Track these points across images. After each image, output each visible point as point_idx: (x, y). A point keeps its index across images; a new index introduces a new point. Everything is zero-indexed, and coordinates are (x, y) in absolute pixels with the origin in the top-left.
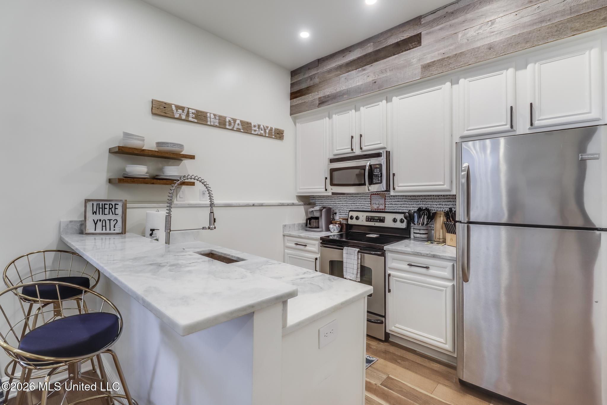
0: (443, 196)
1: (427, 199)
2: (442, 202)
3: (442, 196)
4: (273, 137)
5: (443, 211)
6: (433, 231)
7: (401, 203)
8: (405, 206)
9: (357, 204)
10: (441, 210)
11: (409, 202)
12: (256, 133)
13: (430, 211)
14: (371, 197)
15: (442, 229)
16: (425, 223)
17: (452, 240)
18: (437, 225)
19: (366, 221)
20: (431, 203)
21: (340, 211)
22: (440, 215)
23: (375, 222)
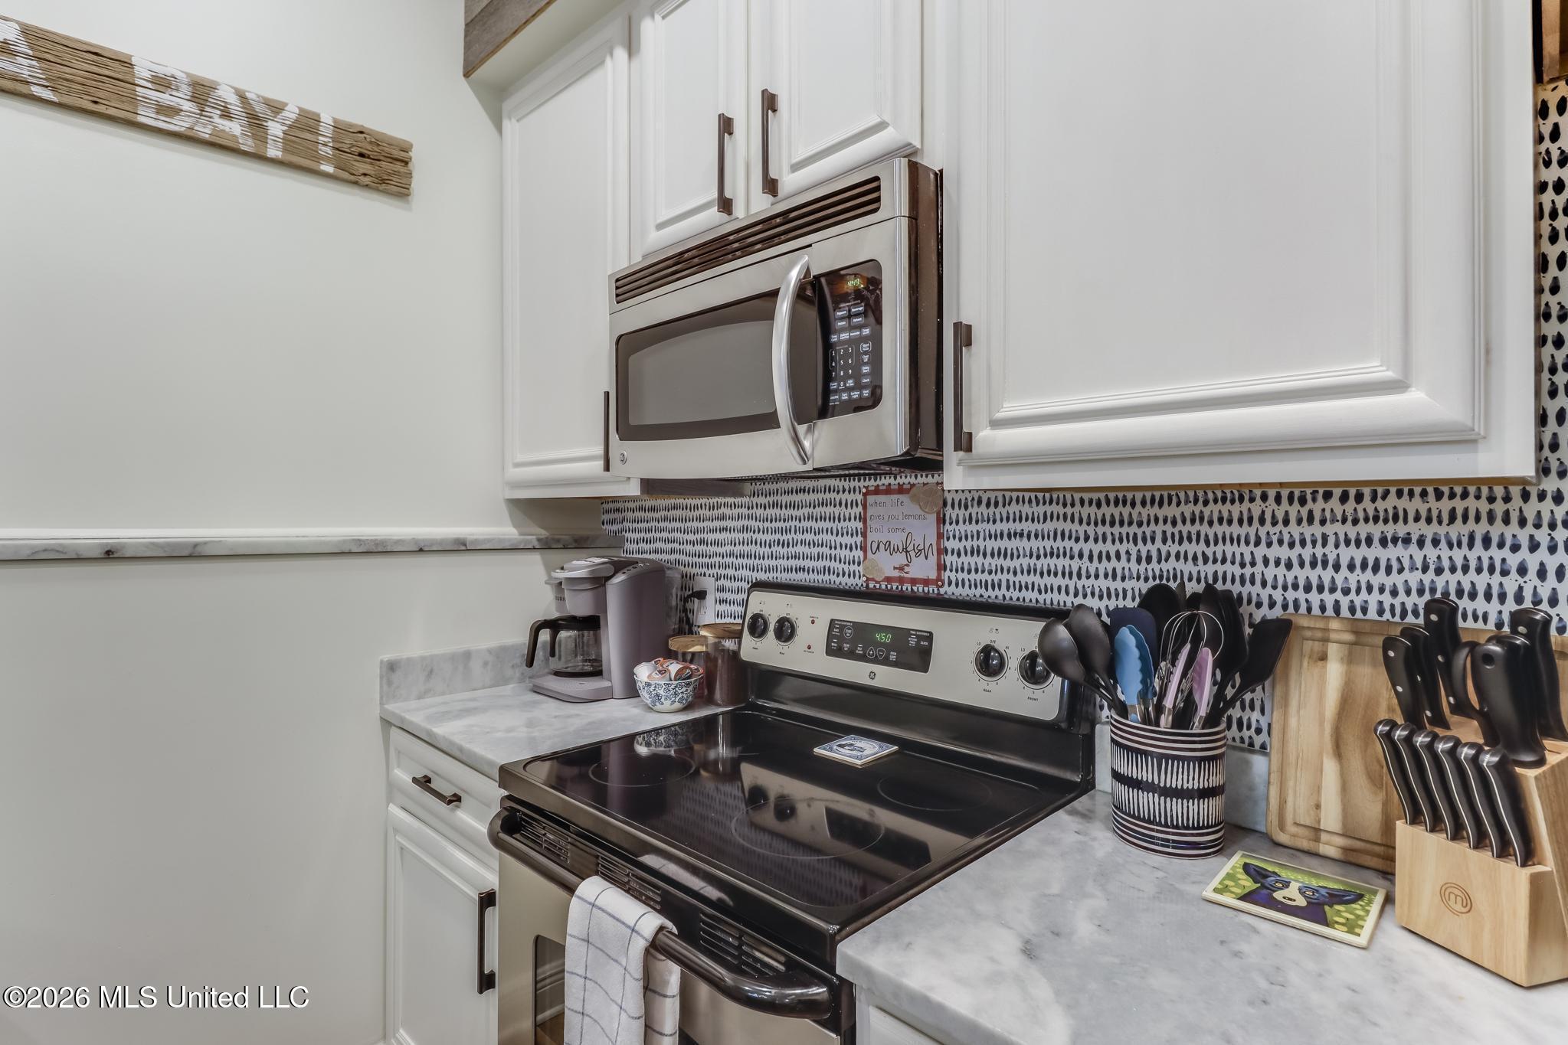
0: (1344, 498)
1: (1211, 523)
2: (1331, 540)
3: (1337, 492)
4: (329, 169)
5: (1345, 612)
6: (1259, 762)
7: (1035, 544)
8: (1061, 563)
9: (799, 549)
10: (1323, 608)
11: (1087, 539)
12: (179, 124)
13: (1241, 610)
14: (865, 507)
15: (1338, 752)
16: (1203, 710)
17: (1468, 904)
18: (1293, 722)
19: (830, 652)
20: (1246, 550)
21: (721, 582)
22: (1317, 646)
23: (875, 661)
